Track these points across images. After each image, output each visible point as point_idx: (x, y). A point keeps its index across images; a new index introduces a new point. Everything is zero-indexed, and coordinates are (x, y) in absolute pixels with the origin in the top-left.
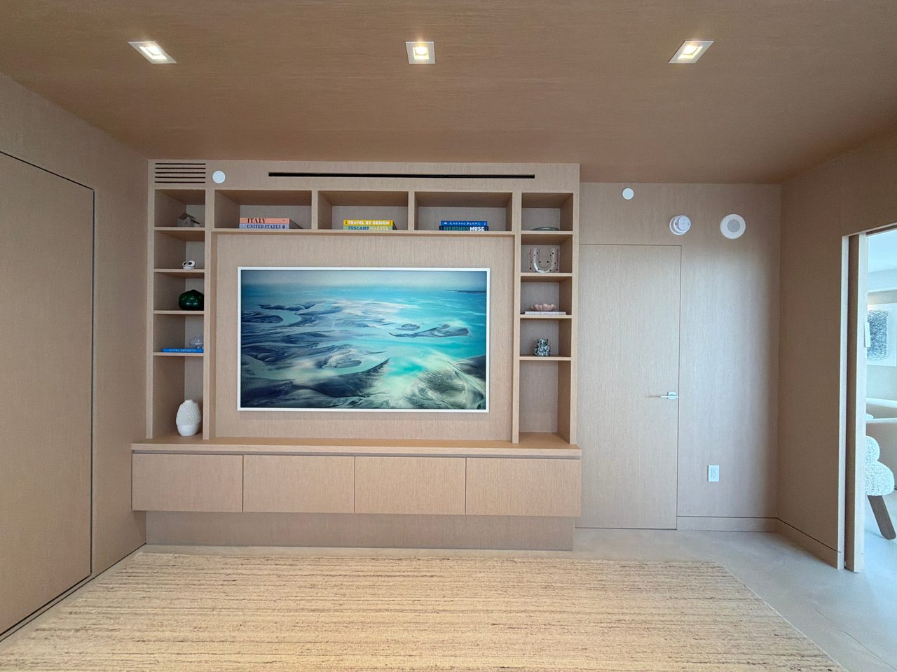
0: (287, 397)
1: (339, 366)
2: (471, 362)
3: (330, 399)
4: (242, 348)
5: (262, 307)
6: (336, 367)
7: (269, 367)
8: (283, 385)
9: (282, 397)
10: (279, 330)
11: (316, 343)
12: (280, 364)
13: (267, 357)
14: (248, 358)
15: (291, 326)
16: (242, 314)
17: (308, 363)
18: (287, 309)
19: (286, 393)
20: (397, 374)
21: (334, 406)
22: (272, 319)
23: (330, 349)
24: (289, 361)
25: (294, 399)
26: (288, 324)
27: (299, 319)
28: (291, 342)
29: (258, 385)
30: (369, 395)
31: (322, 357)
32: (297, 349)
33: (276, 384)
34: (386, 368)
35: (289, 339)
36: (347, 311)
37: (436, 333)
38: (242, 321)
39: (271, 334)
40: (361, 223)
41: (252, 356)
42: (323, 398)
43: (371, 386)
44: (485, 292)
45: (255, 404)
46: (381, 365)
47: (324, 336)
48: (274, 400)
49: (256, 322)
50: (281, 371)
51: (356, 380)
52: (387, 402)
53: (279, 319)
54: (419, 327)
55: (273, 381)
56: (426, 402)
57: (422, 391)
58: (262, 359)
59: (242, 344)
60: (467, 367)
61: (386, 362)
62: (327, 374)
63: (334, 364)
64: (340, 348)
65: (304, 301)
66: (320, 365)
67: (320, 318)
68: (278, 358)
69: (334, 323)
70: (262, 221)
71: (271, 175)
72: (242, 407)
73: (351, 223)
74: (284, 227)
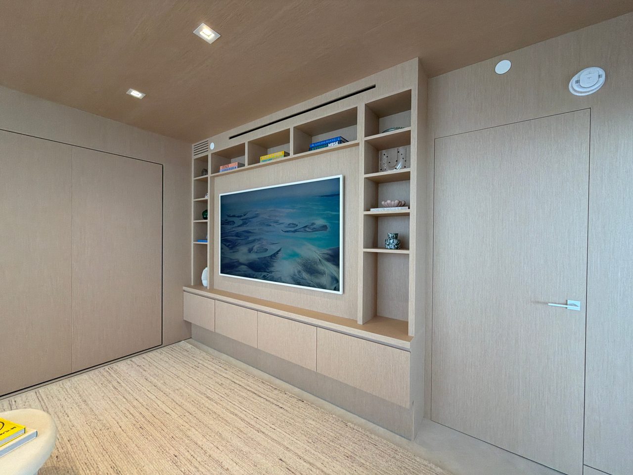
0: (237, 269)
1: (258, 252)
2: (330, 252)
3: (254, 273)
4: (221, 240)
5: (228, 216)
6: (256, 252)
7: (230, 251)
8: (235, 262)
9: (235, 269)
10: (234, 229)
11: (248, 237)
12: (234, 249)
13: (230, 245)
14: (223, 246)
16: (221, 221)
17: (245, 249)
19: (237, 267)
20: (286, 259)
21: (256, 278)
22: (231, 223)
23: (254, 241)
24: (238, 248)
25: (240, 271)
26: (237, 225)
27: (242, 222)
28: (239, 237)
29: (227, 261)
30: (271, 272)
31: (250, 246)
32: (241, 241)
34: (280, 254)
35: (238, 235)
36: (262, 216)
37: (307, 229)
38: (221, 225)
39: (231, 231)
40: (267, 157)
42: (251, 272)
43: (273, 266)
44: (339, 194)
45: (226, 272)
46: (277, 252)
47: (250, 232)
48: (232, 271)
49: (226, 225)
50: (235, 254)
51: (266, 262)
52: (280, 278)
53: (234, 222)
54: (297, 225)
55: (232, 259)
56: (302, 281)
57: (299, 272)
58: (228, 246)
59: (221, 238)
60: (327, 256)
61: (280, 250)
62: (253, 257)
63: (256, 250)
64: (259, 240)
65: (243, 211)
66: (250, 251)
67: (250, 221)
68: (233, 246)
69: (255, 224)
70: (227, 166)
71: (230, 138)
72: (221, 273)
73: (263, 158)
74: (236, 168)
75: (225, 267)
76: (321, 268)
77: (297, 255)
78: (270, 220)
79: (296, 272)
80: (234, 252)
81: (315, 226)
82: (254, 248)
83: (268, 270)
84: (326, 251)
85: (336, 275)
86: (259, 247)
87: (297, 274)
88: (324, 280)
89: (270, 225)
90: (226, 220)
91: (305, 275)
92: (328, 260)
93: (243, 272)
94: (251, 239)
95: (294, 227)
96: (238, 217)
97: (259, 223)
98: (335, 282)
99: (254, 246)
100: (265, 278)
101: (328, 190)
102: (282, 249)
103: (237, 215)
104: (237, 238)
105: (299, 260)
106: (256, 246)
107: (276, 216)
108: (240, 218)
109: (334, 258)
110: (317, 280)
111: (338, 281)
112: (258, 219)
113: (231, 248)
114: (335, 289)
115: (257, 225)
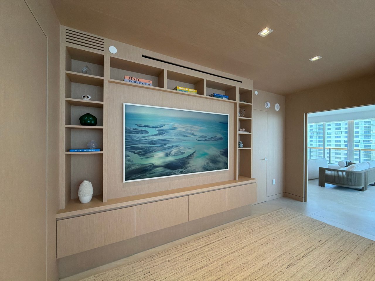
0: (151, 172)
1: (176, 155)
2: (223, 151)
3: (171, 171)
4: (126, 148)
5: (138, 125)
6: (174, 155)
7: (142, 157)
8: (148, 166)
9: (148, 172)
10: (147, 138)
11: (165, 144)
12: (147, 155)
13: (140, 152)
14: (129, 153)
15: (153, 136)
16: (126, 129)
17: (161, 154)
18: (151, 127)
19: (151, 170)
20: (199, 157)
21: (173, 174)
22: (143, 132)
23: (171, 147)
24: (152, 154)
25: (154, 173)
26: (152, 135)
27: (157, 132)
28: (153, 144)
29: (136, 167)
30: (188, 167)
31: (168, 151)
32: (156, 148)
33: (145, 166)
34: (195, 155)
35: (152, 143)
36: (179, 129)
37: (213, 139)
38: (126, 133)
39: (142, 140)
40: (184, 89)
41: (132, 152)
42: (168, 171)
43: (189, 163)
44: (228, 123)
45: (134, 178)
46: (193, 154)
47: (169, 141)
48: (144, 175)
49: (134, 133)
50: (147, 159)
51: (183, 161)
52: (195, 170)
53: (146, 132)
54: (207, 137)
55: (143, 164)
56: (209, 168)
57: (208, 163)
58: (137, 153)
59: (126, 146)
60: (222, 153)
61: (194, 152)
62: (170, 159)
63: (173, 154)
64: (176, 146)
65: (160, 123)
66: (167, 155)
67: (167, 132)
68: (146, 152)
69: (173, 134)
70: (137, 79)
71: (143, 56)
72: (126, 180)
73: (180, 88)
74: (149, 85)
75: (132, 174)
76: (219, 159)
77: (206, 154)
78: (187, 132)
79: (206, 164)
80: (147, 158)
81: (216, 138)
82: (172, 152)
83: (185, 166)
84: (221, 150)
85: (226, 162)
86: (176, 152)
87: (206, 165)
88: (221, 165)
89: (188, 136)
90: (135, 129)
91: (211, 165)
92: (223, 155)
93: (159, 173)
94: (168, 145)
95: (204, 138)
96: (153, 127)
97: (177, 134)
98: (226, 165)
99: (172, 151)
100: (182, 172)
101: (222, 120)
102: (196, 152)
103: (151, 126)
104: (151, 145)
105: (208, 157)
106: (174, 151)
107: (192, 130)
108: (155, 129)
109: (225, 153)
110: (217, 166)
111: (227, 164)
112: (175, 131)
113: (143, 155)
114: (226, 168)
115: (174, 135)
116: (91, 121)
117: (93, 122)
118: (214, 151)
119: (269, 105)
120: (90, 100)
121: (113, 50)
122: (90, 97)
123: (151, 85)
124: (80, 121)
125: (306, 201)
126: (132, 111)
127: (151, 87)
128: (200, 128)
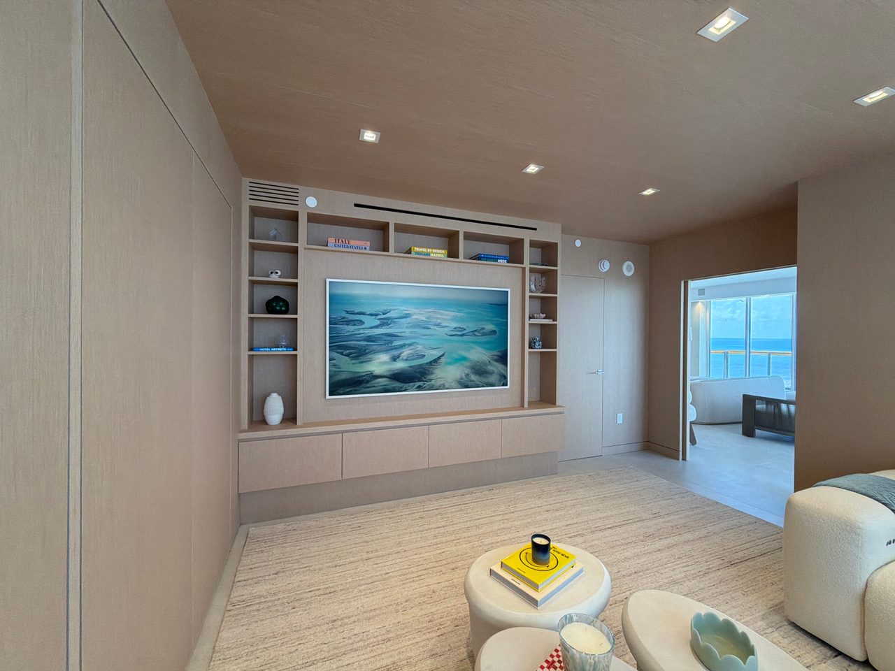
0: (368, 385)
1: (409, 359)
2: (498, 354)
3: (401, 385)
4: (330, 347)
5: (347, 312)
6: (406, 360)
7: (354, 361)
8: (364, 376)
9: (363, 385)
10: (361, 331)
11: (391, 342)
12: (362, 359)
13: (351, 354)
14: (335, 355)
15: (371, 328)
16: (330, 319)
17: (384, 357)
18: (368, 315)
19: (368, 382)
20: (450, 363)
21: (405, 390)
22: (356, 323)
23: (402, 346)
24: (370, 356)
25: (374, 386)
26: (369, 326)
27: (378, 322)
28: (372, 341)
29: (344, 376)
30: (430, 380)
31: (396, 353)
32: (376, 347)
35: (370, 339)
36: (415, 317)
37: (476, 333)
38: (330, 324)
39: (355, 334)
40: (424, 250)
41: (338, 353)
42: (397, 384)
43: (432, 374)
45: (342, 392)
46: (439, 358)
47: (397, 336)
48: (357, 388)
49: (343, 324)
50: (364, 364)
51: (422, 370)
52: (444, 385)
53: (362, 322)
54: (465, 329)
55: (356, 373)
56: (470, 383)
57: (467, 375)
58: (348, 355)
59: (330, 343)
60: (496, 357)
61: (443, 355)
62: (400, 365)
63: (405, 358)
64: (410, 345)
65: (382, 308)
67: (394, 322)
68: (360, 354)
69: (405, 325)
70: (347, 242)
71: (356, 205)
72: (330, 395)
73: (417, 249)
74: (365, 249)
75: (340, 386)
76: (490, 368)
77: (464, 359)
79: (463, 375)
80: (363, 362)
82: (402, 355)
85: (505, 374)
86: (411, 354)
88: (493, 379)
90: (344, 318)
91: (473, 377)
93: (381, 387)
94: (396, 343)
96: (371, 315)
100: (420, 388)
101: (496, 300)
104: (366, 343)
105: (468, 364)
106: (406, 352)
107: (438, 318)
108: (374, 317)
109: (503, 359)
110: (486, 380)
111: (505, 377)
112: (408, 320)
113: (356, 358)
114: (503, 385)
115: (407, 327)
116: (281, 307)
117: (283, 309)
118: (479, 354)
119: (606, 266)
120: (280, 277)
121: (312, 202)
122: (279, 273)
123: (368, 248)
124: (267, 308)
125: (684, 459)
126: (339, 291)
127: (368, 251)
128: (453, 314)
